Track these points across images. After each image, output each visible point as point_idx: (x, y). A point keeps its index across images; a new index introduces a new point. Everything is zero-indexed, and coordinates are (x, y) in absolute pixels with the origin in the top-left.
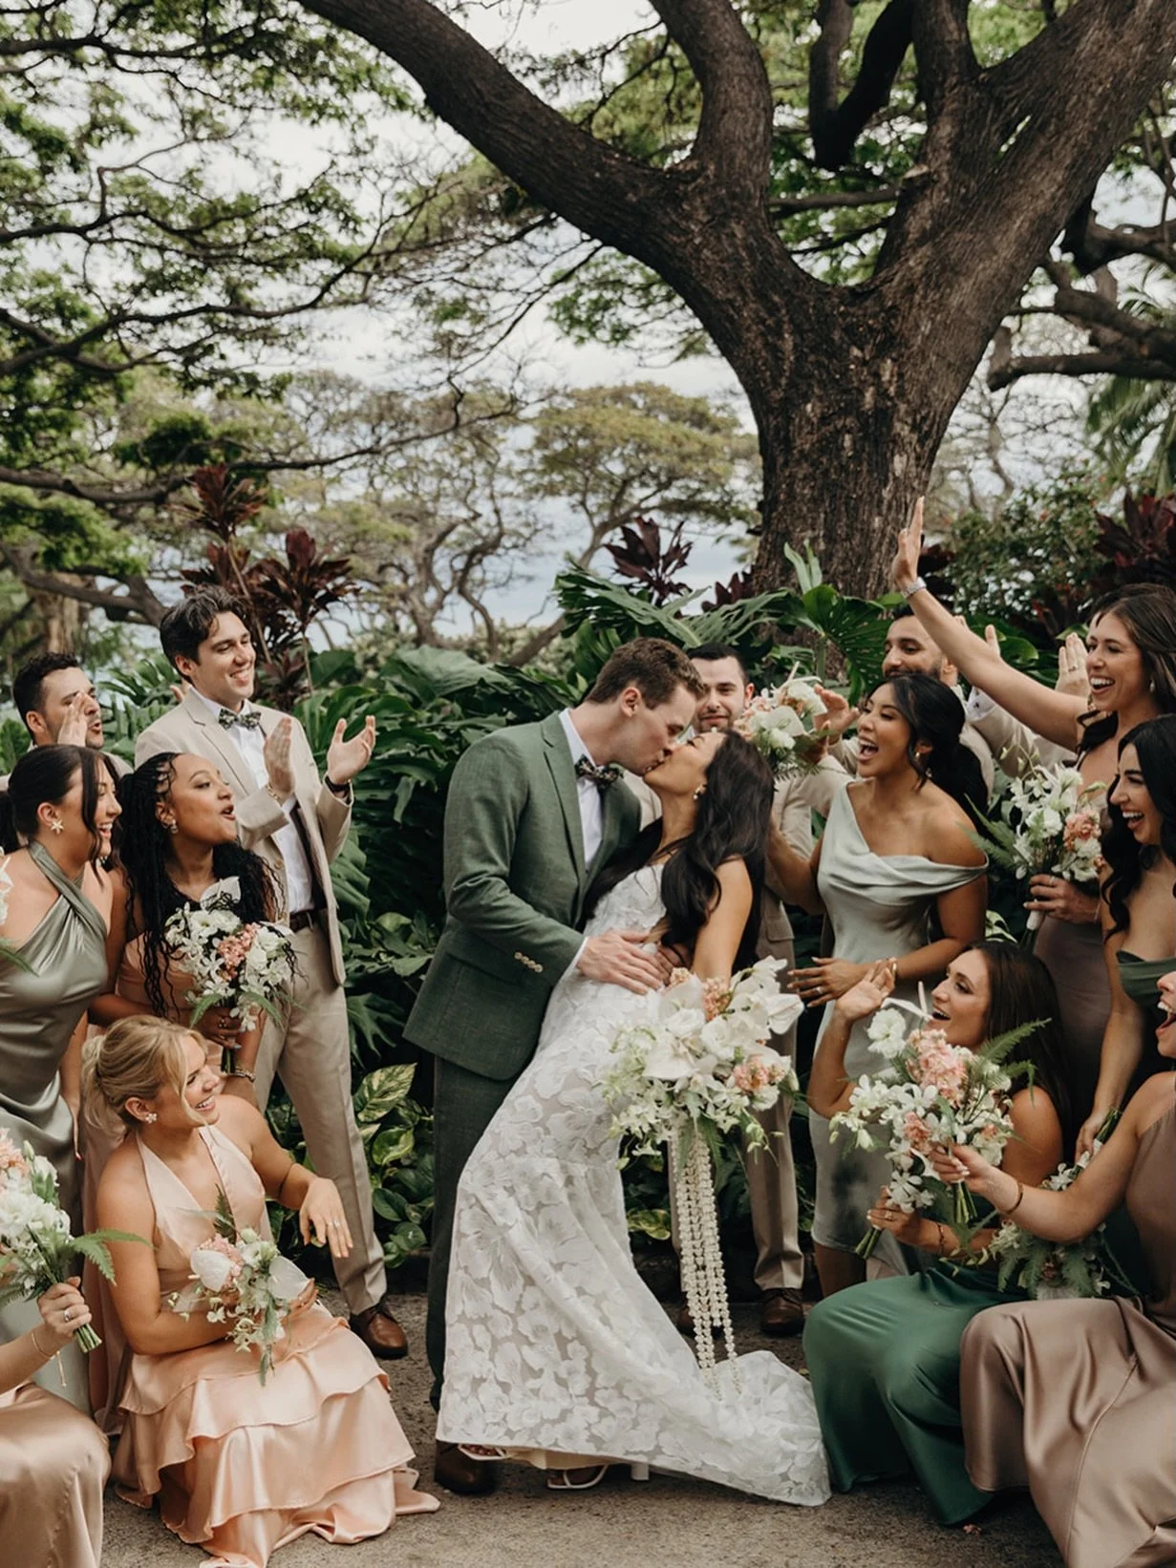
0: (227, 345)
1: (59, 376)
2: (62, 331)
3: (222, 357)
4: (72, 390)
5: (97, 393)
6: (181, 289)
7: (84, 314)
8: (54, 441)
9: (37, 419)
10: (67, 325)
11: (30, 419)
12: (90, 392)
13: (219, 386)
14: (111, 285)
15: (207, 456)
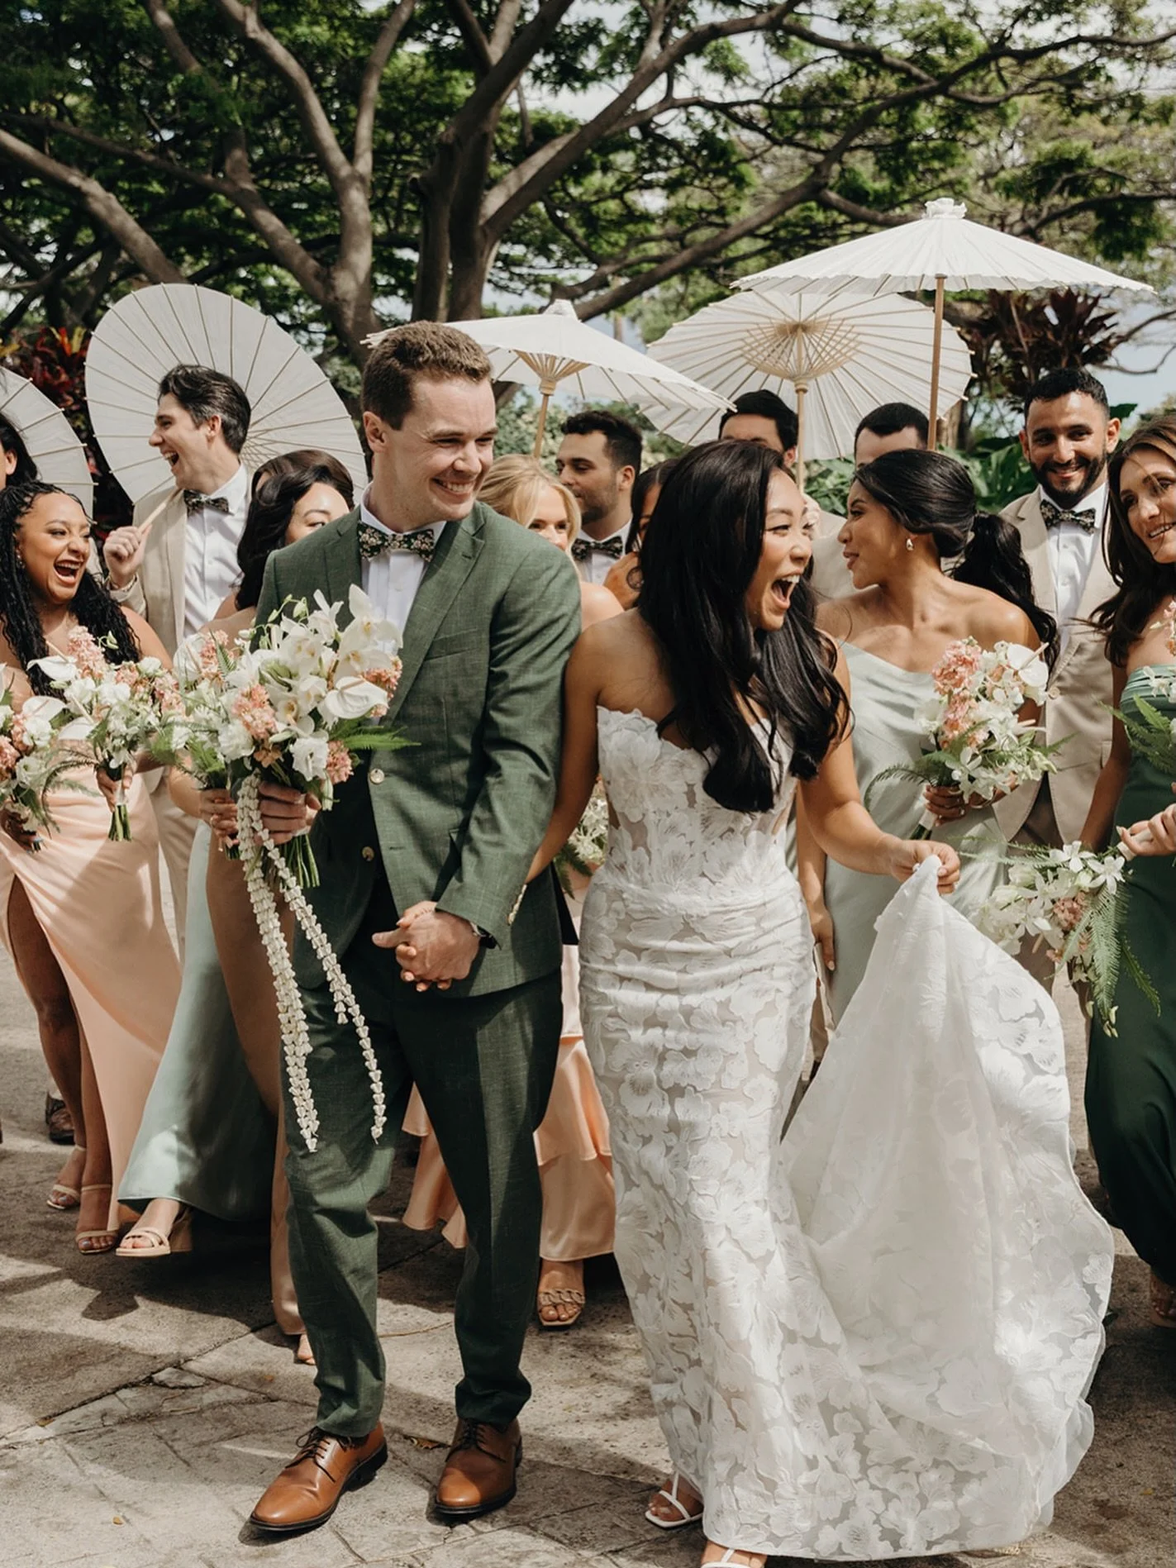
0: (1115, 68)
1: (942, 108)
2: (945, 62)
3: (1109, 79)
4: (955, 120)
5: (980, 122)
6: (1068, 11)
7: (968, 42)
8: (935, 173)
9: (920, 152)
10: (951, 54)
11: (913, 152)
12: (973, 121)
13: (1105, 111)
14: (996, 10)
15: (1092, 186)
